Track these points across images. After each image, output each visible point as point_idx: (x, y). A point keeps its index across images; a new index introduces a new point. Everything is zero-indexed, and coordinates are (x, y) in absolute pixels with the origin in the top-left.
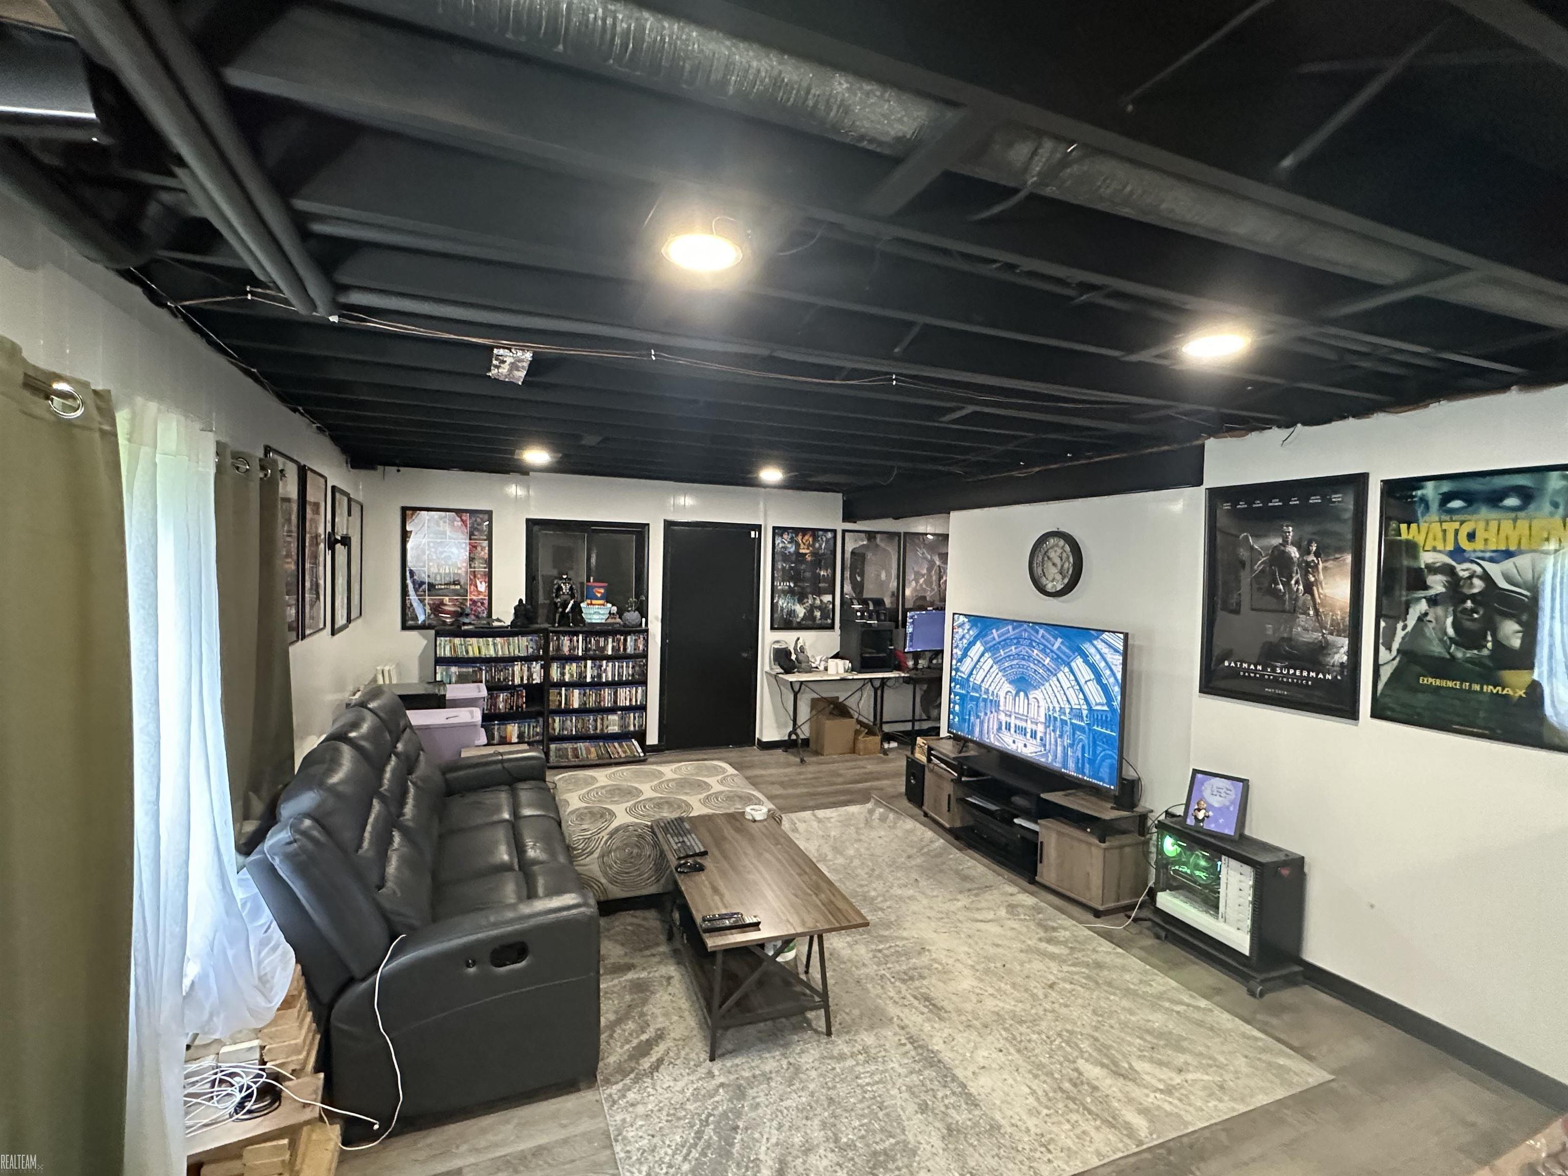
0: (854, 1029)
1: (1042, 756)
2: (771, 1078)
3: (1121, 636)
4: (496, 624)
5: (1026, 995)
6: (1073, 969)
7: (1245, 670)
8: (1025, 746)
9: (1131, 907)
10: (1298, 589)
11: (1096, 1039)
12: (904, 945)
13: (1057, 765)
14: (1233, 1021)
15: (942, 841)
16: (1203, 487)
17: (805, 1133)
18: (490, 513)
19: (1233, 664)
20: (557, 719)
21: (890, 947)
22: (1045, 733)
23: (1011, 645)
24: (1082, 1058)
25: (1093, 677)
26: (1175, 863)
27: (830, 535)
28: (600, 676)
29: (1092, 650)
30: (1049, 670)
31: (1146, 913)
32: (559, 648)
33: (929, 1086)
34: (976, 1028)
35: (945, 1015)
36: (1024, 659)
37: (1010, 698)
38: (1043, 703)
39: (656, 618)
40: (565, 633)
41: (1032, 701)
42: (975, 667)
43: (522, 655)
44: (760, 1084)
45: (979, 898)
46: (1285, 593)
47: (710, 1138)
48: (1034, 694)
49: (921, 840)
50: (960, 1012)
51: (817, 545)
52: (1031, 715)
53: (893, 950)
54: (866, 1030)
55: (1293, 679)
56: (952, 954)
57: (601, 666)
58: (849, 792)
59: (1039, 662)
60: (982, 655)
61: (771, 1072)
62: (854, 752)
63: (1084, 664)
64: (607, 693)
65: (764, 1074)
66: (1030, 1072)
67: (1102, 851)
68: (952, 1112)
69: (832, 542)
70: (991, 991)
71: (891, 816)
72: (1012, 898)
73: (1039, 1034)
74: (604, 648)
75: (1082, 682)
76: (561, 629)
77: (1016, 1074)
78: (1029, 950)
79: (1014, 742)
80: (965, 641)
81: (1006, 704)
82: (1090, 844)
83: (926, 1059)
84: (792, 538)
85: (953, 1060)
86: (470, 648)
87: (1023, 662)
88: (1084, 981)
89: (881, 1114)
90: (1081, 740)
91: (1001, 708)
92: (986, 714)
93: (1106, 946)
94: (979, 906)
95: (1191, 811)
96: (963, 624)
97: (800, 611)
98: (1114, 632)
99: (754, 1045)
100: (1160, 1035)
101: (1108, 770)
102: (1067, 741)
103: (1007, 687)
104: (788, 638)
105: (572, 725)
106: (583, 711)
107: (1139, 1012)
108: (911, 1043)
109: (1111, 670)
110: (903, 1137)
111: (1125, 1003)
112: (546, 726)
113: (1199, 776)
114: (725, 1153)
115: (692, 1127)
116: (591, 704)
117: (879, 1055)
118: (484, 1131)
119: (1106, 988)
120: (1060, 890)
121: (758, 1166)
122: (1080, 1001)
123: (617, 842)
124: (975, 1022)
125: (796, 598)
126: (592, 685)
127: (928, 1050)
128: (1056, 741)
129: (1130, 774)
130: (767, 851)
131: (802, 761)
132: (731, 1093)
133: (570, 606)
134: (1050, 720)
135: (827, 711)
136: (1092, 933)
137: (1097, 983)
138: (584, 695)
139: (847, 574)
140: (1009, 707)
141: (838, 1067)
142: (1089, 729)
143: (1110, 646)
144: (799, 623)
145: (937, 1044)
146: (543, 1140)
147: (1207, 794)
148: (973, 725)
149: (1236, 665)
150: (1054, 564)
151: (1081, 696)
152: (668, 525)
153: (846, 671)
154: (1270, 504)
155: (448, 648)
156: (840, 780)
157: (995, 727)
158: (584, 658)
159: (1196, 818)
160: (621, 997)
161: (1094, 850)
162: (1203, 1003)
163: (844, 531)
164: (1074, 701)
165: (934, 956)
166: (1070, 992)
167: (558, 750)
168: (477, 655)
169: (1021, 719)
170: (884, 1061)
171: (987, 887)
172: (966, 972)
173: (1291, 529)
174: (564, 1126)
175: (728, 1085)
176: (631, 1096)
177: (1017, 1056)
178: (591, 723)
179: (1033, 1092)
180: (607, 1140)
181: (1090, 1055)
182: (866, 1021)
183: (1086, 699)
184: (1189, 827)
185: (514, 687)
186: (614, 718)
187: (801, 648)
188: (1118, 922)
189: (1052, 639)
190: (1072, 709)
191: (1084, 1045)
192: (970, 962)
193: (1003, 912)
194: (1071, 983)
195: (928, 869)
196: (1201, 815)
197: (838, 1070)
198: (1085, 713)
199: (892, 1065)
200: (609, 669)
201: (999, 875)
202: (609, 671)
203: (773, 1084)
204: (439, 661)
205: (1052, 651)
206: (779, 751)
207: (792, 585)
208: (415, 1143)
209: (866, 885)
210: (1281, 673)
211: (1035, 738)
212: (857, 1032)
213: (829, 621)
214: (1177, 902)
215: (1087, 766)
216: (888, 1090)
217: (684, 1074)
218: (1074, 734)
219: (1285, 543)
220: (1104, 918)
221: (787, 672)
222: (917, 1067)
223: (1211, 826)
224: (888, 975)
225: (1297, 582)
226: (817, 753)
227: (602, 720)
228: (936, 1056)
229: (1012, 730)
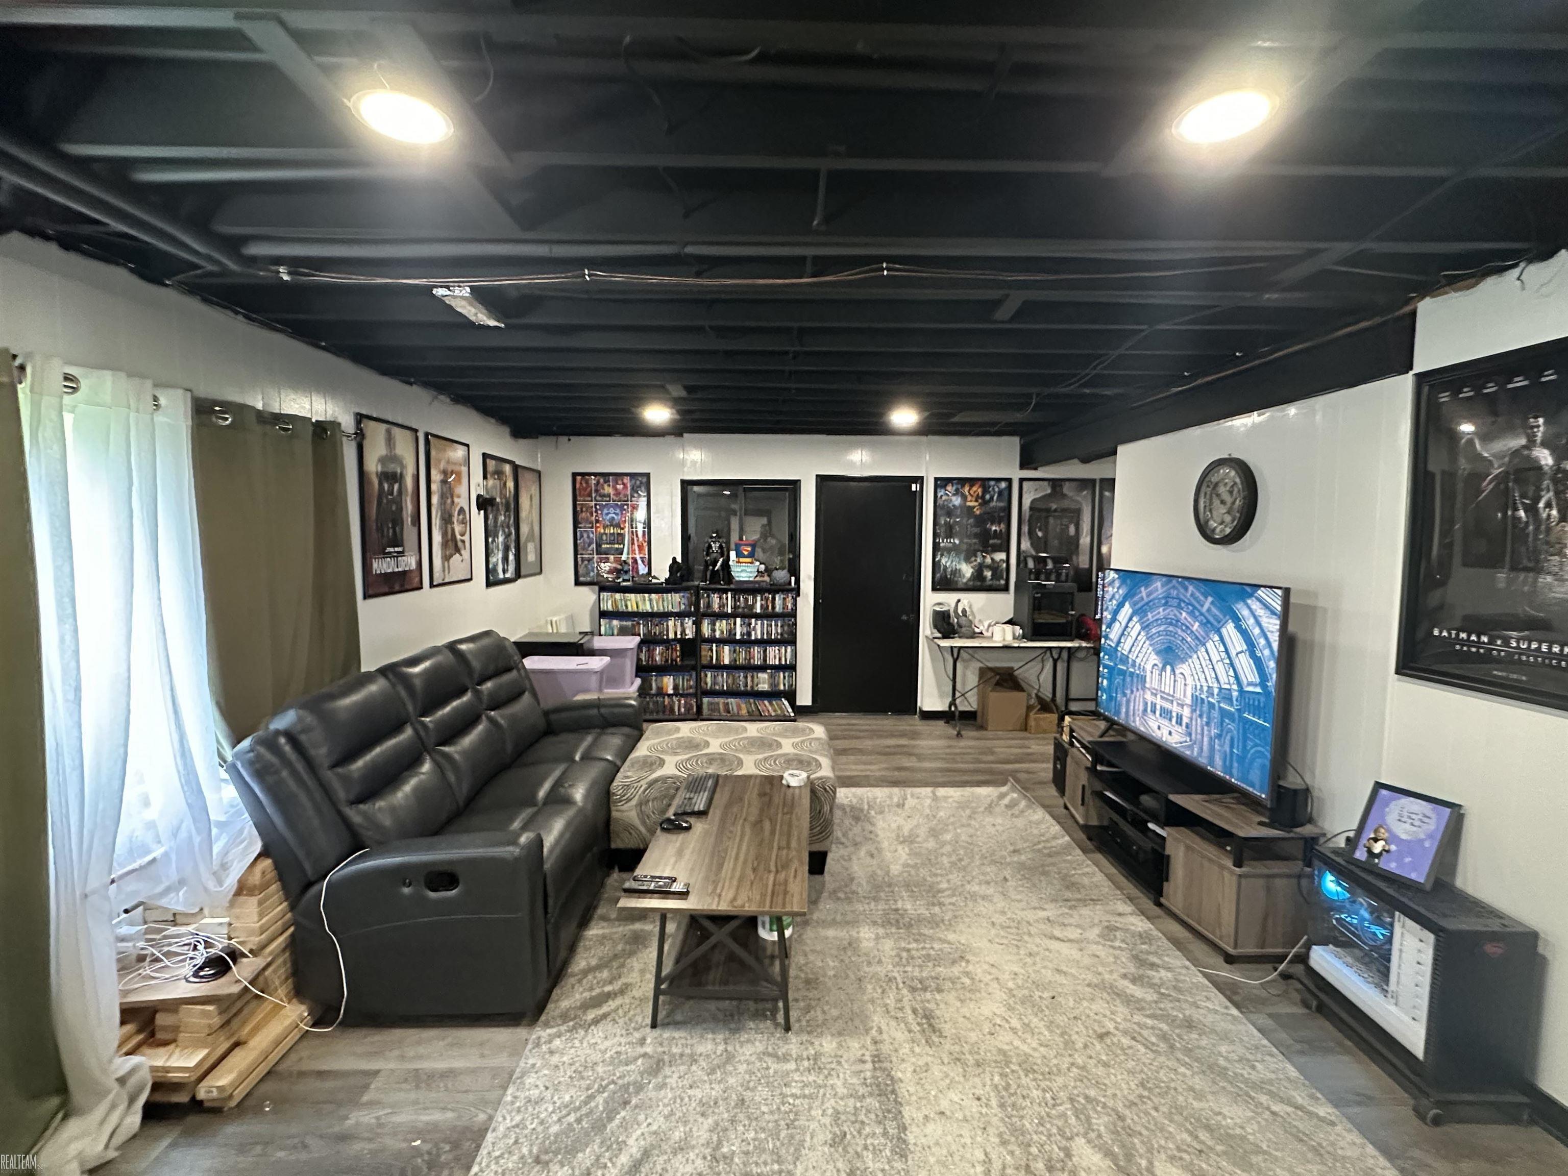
0: (819, 1030)
1: (1188, 747)
2: (696, 1061)
3: (1279, 592)
4: (654, 581)
5: (1059, 1040)
6: (1149, 1022)
7: (1462, 643)
8: (1170, 733)
9: (1281, 959)
10: (1549, 516)
11: (1121, 1118)
12: (941, 950)
13: (1203, 761)
14: (1363, 1147)
15: (1067, 838)
16: (1411, 373)
17: (691, 1129)
18: (648, 475)
19: (1445, 634)
20: (709, 674)
21: (923, 948)
22: (1191, 719)
23: (1158, 607)
24: (1085, 1135)
25: (1245, 647)
26: (1340, 910)
27: (1003, 485)
28: (749, 634)
29: (1245, 612)
30: (1197, 638)
31: (1299, 969)
32: (709, 605)
33: (862, 1117)
34: (965, 1064)
35: (936, 1039)
36: (1171, 624)
37: (1156, 672)
38: (1190, 681)
39: (809, 578)
40: (715, 591)
41: (1179, 677)
42: (1123, 634)
43: (675, 610)
44: (683, 1064)
45: (1075, 913)
46: (1527, 523)
47: (597, 1106)
48: (1183, 668)
49: (1042, 835)
50: (958, 1040)
51: (988, 497)
52: (1177, 695)
53: (924, 952)
54: (833, 1035)
55: (1536, 657)
56: (993, 970)
57: (750, 624)
58: (991, 772)
59: (1187, 627)
60: (1130, 619)
61: (701, 1055)
62: (1026, 730)
63: (1235, 631)
64: (756, 651)
65: (692, 1056)
66: (1000, 1135)
67: (1235, 878)
68: (868, 1156)
69: (1006, 493)
70: (1015, 1023)
71: (1023, 803)
72: (1118, 919)
73: (1044, 1090)
74: (753, 606)
75: (1233, 653)
76: (713, 586)
77: (979, 1132)
78: (1102, 986)
79: (1159, 728)
80: (1114, 602)
81: (1152, 681)
82: (1222, 867)
83: (878, 1086)
84: (957, 490)
85: (910, 1095)
86: (629, 604)
87: (1171, 628)
88: (1154, 1039)
89: (783, 1134)
90: (1229, 731)
91: (1147, 685)
92: (1132, 692)
93: (1218, 1000)
94: (1066, 922)
95: (1364, 841)
96: (1113, 581)
97: (967, 570)
98: (1271, 587)
99: (704, 1021)
100: (1227, 1138)
101: (1258, 772)
102: (1214, 731)
103: (1154, 659)
104: (948, 599)
105: (723, 681)
106: (733, 667)
107: (1210, 1097)
108: (873, 1062)
109: (1267, 639)
110: (791, 1167)
111: (1198, 1082)
112: (698, 680)
113: (1384, 792)
114: (599, 1127)
115: (588, 1089)
116: (741, 661)
117: (828, 1066)
118: (419, 1043)
119: (1180, 1056)
120: (1186, 918)
121: (620, 1150)
122: (1131, 1064)
123: (654, 792)
124: (968, 1056)
125: (962, 556)
126: (741, 642)
127: (888, 1075)
128: (1203, 730)
129: (1292, 781)
130: (771, 820)
131: (959, 735)
132: (647, 1065)
133: (719, 564)
134: (1197, 702)
135: (994, 681)
136: (1207, 982)
137: (1172, 1047)
138: (735, 651)
139: (1025, 529)
140: (1155, 685)
141: (774, 1066)
142: (1240, 717)
143: (1266, 606)
144: (966, 584)
145: (904, 1073)
146: (458, 1064)
147: (1391, 819)
148: (1120, 705)
149: (1450, 634)
150: (1223, 502)
151: (1231, 673)
152: (822, 480)
153: (1014, 638)
154: (1510, 386)
155: (610, 603)
156: (991, 758)
157: (1141, 708)
158: (734, 616)
159: (1370, 851)
160: (615, 944)
161: (1226, 874)
162: (1324, 1110)
163: (1022, 480)
164: (1223, 678)
165: (970, 968)
166: (1123, 1049)
167: (710, 704)
168: (635, 609)
169: (1167, 700)
170: (829, 1074)
171: (1092, 900)
172: (1000, 995)
173: (1541, 421)
174: (482, 1056)
175: (651, 1057)
176: (557, 1042)
177: (996, 1110)
178: (742, 680)
179: (988, 1161)
180: (506, 1078)
181: (1100, 1136)
182: (840, 1024)
183: (1237, 677)
184: (1357, 863)
185: (668, 641)
186: (763, 676)
187: (964, 611)
188: (1257, 974)
189: (1202, 598)
190: (1220, 689)
191: (1100, 1122)
192: (1011, 984)
193: (1093, 934)
194: (1134, 1038)
195: (1030, 869)
196: (1378, 848)
197: (771, 1071)
198: (1235, 694)
199: (836, 1081)
200: (758, 628)
201: (1119, 887)
202: (758, 630)
203: (694, 1068)
204: (603, 614)
205: (1202, 614)
206: (941, 723)
207: (957, 542)
208: (365, 1037)
209: (941, 875)
210: (1518, 647)
211: (1181, 724)
212: (821, 1034)
213: (1003, 582)
214: (1338, 964)
215: (1235, 765)
216: (810, 1108)
217: (619, 1033)
218: (1222, 722)
219: (1531, 443)
220: (1236, 966)
221: (945, 636)
222: (862, 1090)
223: (1391, 865)
224: (899, 980)
225: (1548, 505)
226: (982, 727)
227: (752, 677)
228: (893, 1084)
229: (1158, 713)
